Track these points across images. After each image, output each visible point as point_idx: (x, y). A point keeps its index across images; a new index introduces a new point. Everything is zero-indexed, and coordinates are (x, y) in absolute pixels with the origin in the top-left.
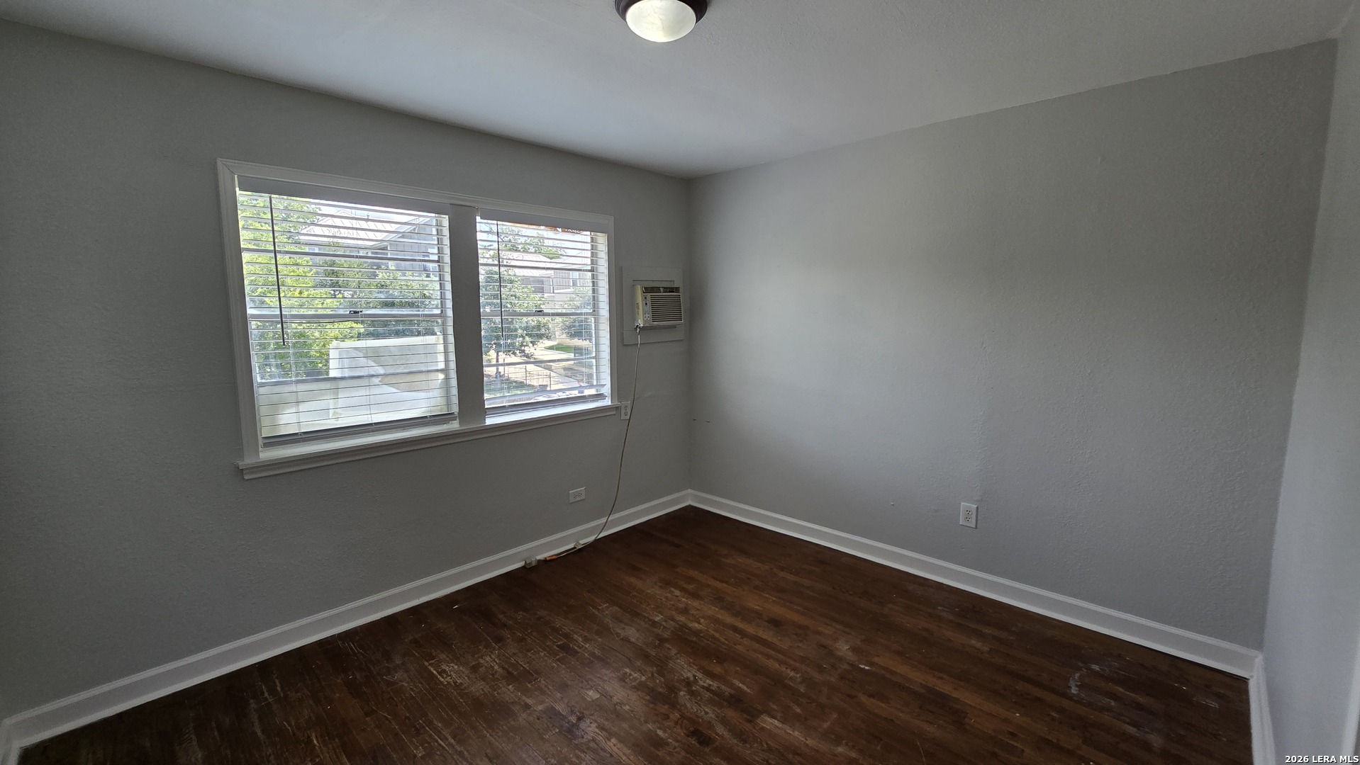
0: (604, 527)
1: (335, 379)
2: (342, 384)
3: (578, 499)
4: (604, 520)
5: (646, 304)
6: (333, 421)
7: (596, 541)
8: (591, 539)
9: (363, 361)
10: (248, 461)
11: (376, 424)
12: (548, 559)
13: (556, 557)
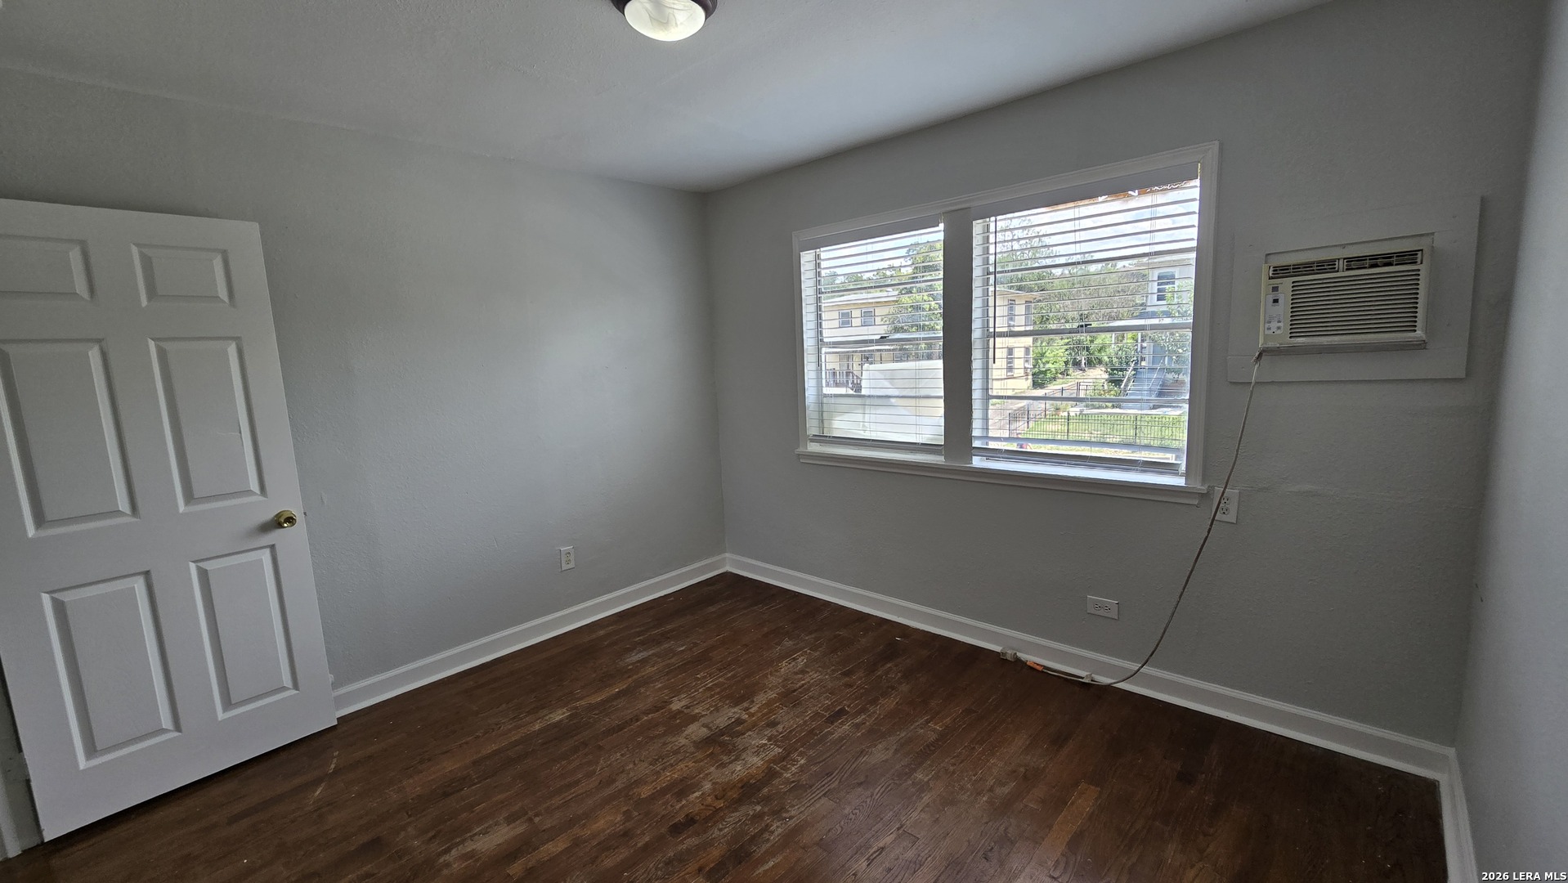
0: (1131, 676)
1: (864, 396)
2: (868, 401)
3: (1101, 612)
4: (1135, 666)
5: (1276, 301)
6: (862, 432)
7: (1109, 686)
8: (1105, 680)
9: (886, 384)
10: (801, 450)
11: (873, 440)
12: (1028, 663)
13: (1040, 669)
